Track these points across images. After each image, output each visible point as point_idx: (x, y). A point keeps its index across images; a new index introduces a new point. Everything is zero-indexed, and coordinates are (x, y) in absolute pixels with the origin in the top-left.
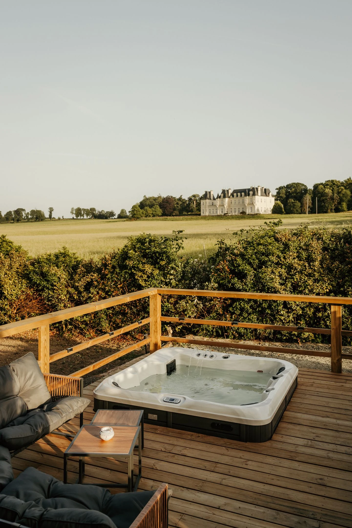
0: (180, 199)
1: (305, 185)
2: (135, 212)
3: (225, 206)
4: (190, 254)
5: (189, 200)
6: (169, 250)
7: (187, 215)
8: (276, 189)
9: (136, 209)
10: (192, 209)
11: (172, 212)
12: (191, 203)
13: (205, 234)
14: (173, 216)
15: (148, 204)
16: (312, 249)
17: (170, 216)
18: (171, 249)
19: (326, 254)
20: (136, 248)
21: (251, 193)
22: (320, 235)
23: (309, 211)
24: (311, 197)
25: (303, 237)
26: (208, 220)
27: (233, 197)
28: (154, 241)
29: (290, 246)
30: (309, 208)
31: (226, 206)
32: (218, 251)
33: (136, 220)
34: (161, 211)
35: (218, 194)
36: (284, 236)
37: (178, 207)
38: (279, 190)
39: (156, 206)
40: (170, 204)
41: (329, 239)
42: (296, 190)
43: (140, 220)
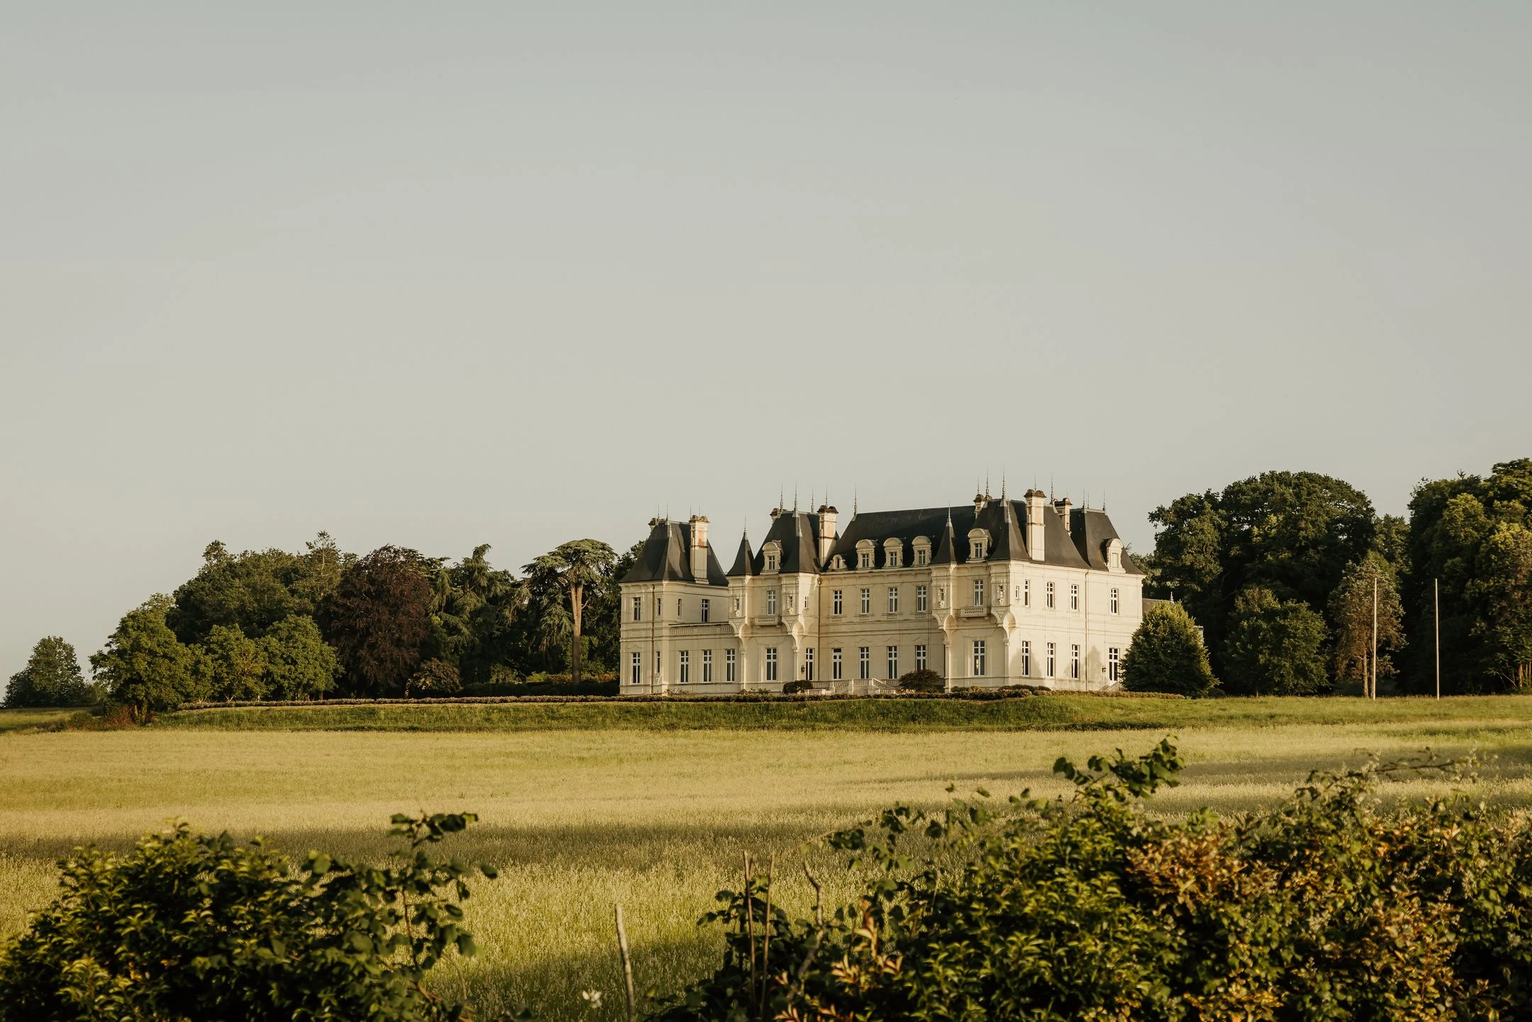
0: (471, 574)
1: (1356, 488)
2: (141, 664)
3: (795, 632)
4: (524, 977)
5: (533, 582)
6: (362, 958)
7: (518, 692)
8: (1153, 517)
9: (145, 641)
10: (555, 651)
11: (412, 670)
12: (553, 601)
13: (644, 835)
14: (418, 694)
15: (233, 605)
16: (1386, 958)
17: (395, 693)
18: (375, 950)
19: (1485, 994)
20: (119, 939)
21: (979, 537)
22: (1443, 860)
23: (1383, 678)
24: (1399, 573)
25: (1323, 873)
26: (672, 727)
27: (851, 563)
28: (255, 887)
29: (1232, 939)
30: (1381, 652)
31: (800, 626)
32: (720, 967)
33: (143, 725)
34: (333, 661)
35: (744, 542)
36: (1186, 866)
37: (453, 630)
38: (1177, 525)
39: (292, 618)
40: (395, 609)
41: (1504, 890)
42: (1291, 522)
43: (177, 722)
